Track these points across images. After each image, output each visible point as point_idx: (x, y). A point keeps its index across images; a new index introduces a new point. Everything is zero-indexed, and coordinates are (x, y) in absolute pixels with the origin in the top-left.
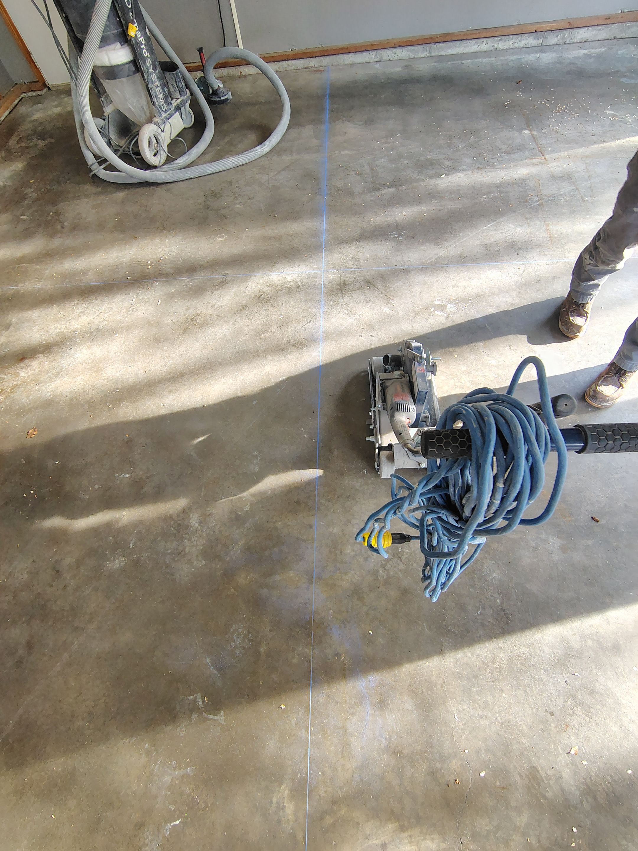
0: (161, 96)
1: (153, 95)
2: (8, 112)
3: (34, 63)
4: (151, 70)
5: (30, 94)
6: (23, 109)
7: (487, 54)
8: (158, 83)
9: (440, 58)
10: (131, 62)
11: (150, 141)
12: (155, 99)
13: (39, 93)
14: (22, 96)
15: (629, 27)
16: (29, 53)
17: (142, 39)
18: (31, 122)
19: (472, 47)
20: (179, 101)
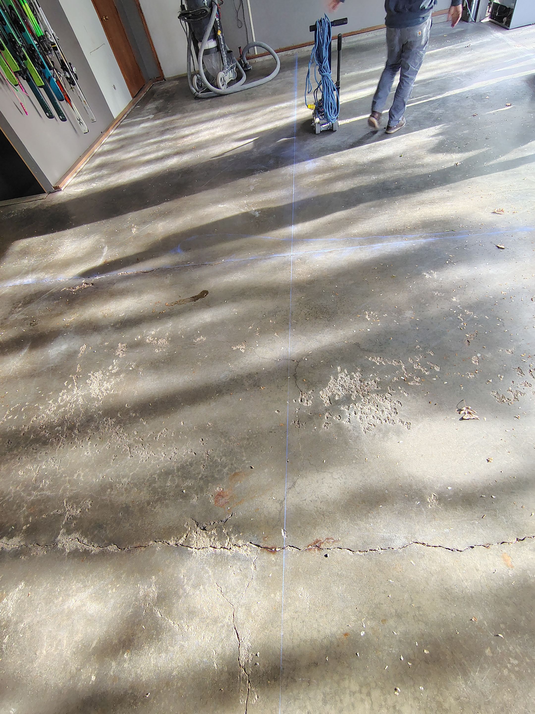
0: (226, 61)
1: (223, 60)
2: (149, 89)
3: (161, 68)
4: (223, 50)
5: (157, 82)
6: (155, 88)
7: (372, 38)
8: (225, 55)
9: (349, 43)
10: (215, 47)
11: (221, 78)
12: (224, 62)
13: (161, 81)
14: (153, 83)
15: (439, 18)
16: (159, 63)
17: (221, 37)
18: (161, 90)
19: (364, 36)
20: (232, 65)
